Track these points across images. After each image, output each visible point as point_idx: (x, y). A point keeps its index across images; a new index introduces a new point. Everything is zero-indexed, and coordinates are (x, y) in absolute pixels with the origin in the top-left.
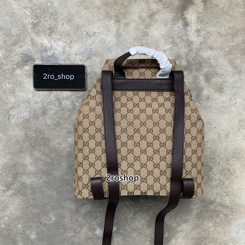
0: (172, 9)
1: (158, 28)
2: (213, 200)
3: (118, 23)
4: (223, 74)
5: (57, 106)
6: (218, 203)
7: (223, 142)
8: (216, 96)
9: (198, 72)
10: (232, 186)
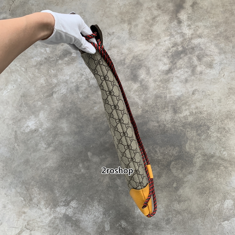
0: (169, 13)
1: (159, 26)
2: (213, 154)
3: (130, 25)
4: (211, 54)
5: (86, 84)
6: (218, 157)
7: (217, 106)
8: (208, 71)
9: (192, 54)
10: (228, 142)
